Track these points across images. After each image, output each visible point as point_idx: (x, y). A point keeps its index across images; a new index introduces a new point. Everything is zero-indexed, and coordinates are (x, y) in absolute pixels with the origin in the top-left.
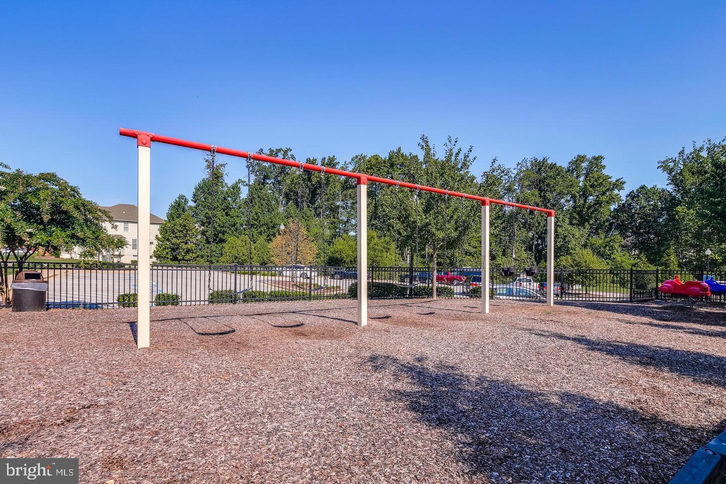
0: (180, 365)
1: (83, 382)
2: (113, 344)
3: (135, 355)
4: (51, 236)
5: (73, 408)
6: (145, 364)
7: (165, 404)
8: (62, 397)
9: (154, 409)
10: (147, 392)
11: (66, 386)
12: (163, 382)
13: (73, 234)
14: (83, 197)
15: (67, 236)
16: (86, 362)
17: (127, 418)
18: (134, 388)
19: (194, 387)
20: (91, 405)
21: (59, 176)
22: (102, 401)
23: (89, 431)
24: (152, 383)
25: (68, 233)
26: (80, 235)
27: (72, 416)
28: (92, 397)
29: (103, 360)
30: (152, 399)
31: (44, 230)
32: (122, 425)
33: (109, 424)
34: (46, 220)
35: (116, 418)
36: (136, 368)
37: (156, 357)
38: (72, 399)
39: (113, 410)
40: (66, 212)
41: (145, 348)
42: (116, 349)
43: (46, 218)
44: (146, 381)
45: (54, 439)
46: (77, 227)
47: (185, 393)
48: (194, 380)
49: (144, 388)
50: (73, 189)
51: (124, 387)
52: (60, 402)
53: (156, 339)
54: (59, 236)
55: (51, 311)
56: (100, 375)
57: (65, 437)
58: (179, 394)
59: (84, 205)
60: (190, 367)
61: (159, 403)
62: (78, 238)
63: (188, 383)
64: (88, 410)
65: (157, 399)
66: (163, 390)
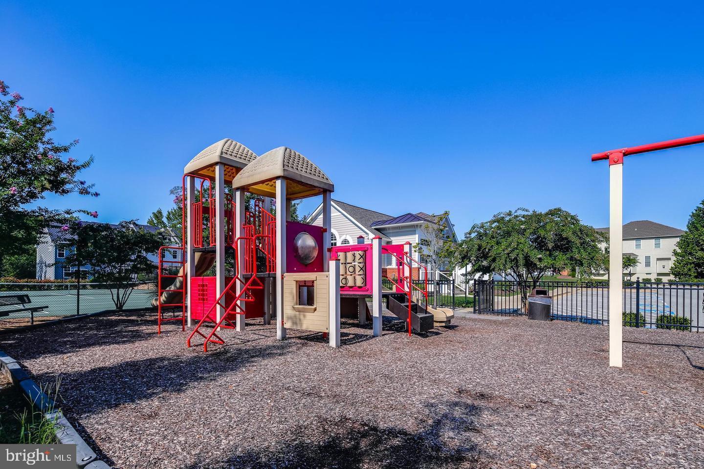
0: (647, 393)
1: (548, 382)
2: (589, 357)
3: (604, 371)
4: (555, 259)
5: (533, 399)
6: (609, 384)
7: (610, 425)
8: (530, 388)
9: (597, 425)
10: (598, 408)
11: (536, 381)
12: (618, 404)
13: (572, 257)
14: (581, 223)
15: (567, 259)
16: (559, 367)
17: (570, 423)
18: (587, 400)
19: (652, 421)
20: (547, 401)
21: (563, 209)
22: (557, 401)
23: (537, 420)
24: (607, 401)
25: (568, 256)
26: (577, 256)
27: (531, 404)
28: (550, 396)
29: (573, 369)
30: (600, 416)
31: (550, 255)
32: (563, 427)
33: (554, 421)
34: (550, 248)
35: (562, 419)
36: (598, 384)
37: (624, 378)
38: (535, 392)
39: (562, 412)
40: (566, 239)
41: (617, 367)
42: (589, 362)
43: (550, 245)
44: (602, 398)
45: (512, 416)
46: (574, 250)
47: (637, 423)
48: (656, 414)
49: (597, 403)
50: (573, 218)
51: (580, 397)
52: (527, 391)
53: (635, 361)
54: (561, 258)
55: (554, 321)
56: (564, 381)
57: (519, 417)
58: (630, 422)
59: (581, 230)
60: (659, 399)
61: (605, 422)
62: (576, 260)
63: (647, 415)
64: (543, 405)
65: (604, 417)
66: (615, 412)
